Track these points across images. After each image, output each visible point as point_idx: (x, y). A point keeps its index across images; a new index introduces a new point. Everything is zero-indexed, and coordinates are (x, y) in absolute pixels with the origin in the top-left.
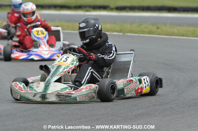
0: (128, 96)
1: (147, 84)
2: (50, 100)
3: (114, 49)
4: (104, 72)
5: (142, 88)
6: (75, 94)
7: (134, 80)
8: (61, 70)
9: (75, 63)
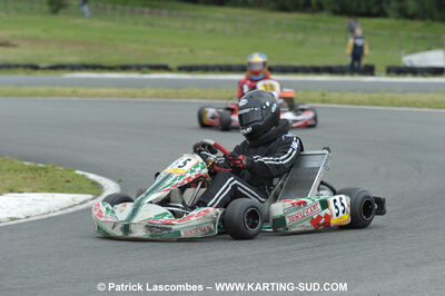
0: (293, 230)
1: (341, 208)
2: (136, 235)
5: (328, 217)
6: (178, 225)
7: (310, 203)
8: (168, 182)
9: (198, 169)
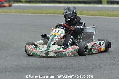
0: (94, 53)
1: (104, 45)
2: (51, 55)
3: (84, 25)
4: (78, 39)
5: (101, 48)
6: (65, 52)
7: (97, 43)
8: (56, 37)
9: (63, 33)
